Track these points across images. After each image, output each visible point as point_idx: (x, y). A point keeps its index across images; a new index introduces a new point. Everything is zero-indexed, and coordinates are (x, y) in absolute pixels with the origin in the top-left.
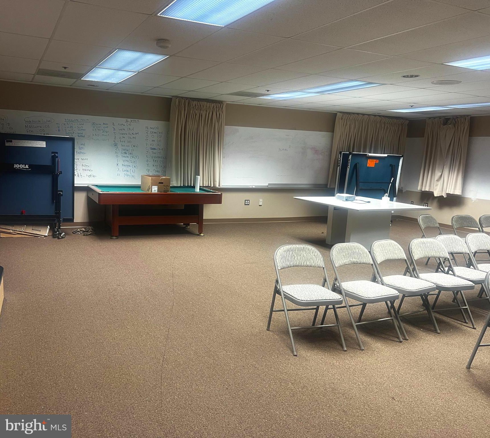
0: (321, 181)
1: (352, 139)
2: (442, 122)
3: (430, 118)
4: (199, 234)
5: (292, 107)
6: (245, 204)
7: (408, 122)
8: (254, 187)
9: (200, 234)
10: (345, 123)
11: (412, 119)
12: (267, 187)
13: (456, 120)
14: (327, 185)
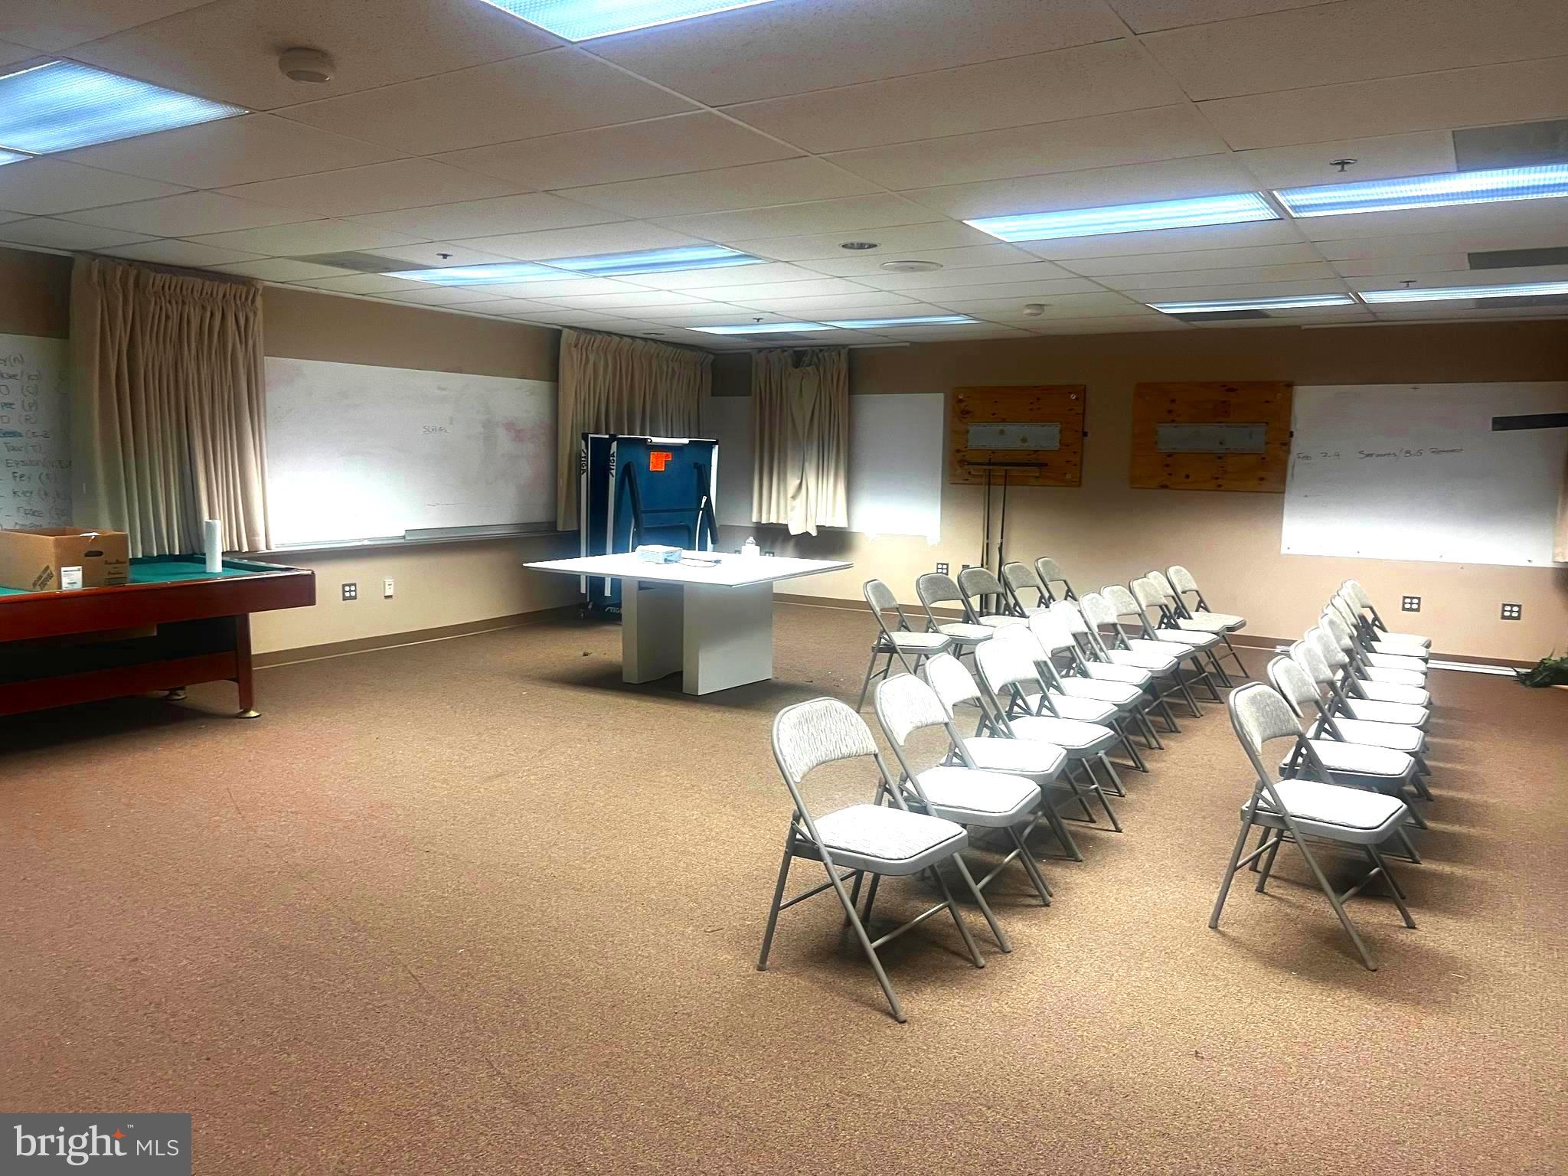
0: (539, 515)
1: (602, 397)
2: (790, 361)
3: (760, 350)
4: (242, 713)
5: (454, 306)
6: (345, 599)
7: (712, 357)
8: (366, 543)
9: (247, 711)
10: (584, 360)
11: (718, 350)
12: (403, 541)
13: (820, 355)
14: (555, 523)
